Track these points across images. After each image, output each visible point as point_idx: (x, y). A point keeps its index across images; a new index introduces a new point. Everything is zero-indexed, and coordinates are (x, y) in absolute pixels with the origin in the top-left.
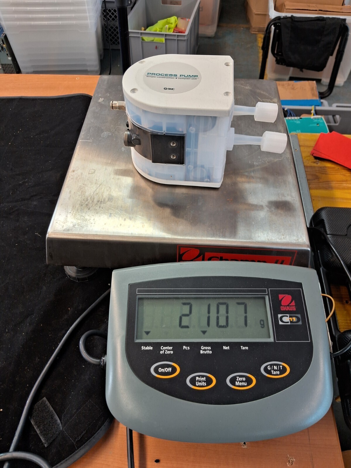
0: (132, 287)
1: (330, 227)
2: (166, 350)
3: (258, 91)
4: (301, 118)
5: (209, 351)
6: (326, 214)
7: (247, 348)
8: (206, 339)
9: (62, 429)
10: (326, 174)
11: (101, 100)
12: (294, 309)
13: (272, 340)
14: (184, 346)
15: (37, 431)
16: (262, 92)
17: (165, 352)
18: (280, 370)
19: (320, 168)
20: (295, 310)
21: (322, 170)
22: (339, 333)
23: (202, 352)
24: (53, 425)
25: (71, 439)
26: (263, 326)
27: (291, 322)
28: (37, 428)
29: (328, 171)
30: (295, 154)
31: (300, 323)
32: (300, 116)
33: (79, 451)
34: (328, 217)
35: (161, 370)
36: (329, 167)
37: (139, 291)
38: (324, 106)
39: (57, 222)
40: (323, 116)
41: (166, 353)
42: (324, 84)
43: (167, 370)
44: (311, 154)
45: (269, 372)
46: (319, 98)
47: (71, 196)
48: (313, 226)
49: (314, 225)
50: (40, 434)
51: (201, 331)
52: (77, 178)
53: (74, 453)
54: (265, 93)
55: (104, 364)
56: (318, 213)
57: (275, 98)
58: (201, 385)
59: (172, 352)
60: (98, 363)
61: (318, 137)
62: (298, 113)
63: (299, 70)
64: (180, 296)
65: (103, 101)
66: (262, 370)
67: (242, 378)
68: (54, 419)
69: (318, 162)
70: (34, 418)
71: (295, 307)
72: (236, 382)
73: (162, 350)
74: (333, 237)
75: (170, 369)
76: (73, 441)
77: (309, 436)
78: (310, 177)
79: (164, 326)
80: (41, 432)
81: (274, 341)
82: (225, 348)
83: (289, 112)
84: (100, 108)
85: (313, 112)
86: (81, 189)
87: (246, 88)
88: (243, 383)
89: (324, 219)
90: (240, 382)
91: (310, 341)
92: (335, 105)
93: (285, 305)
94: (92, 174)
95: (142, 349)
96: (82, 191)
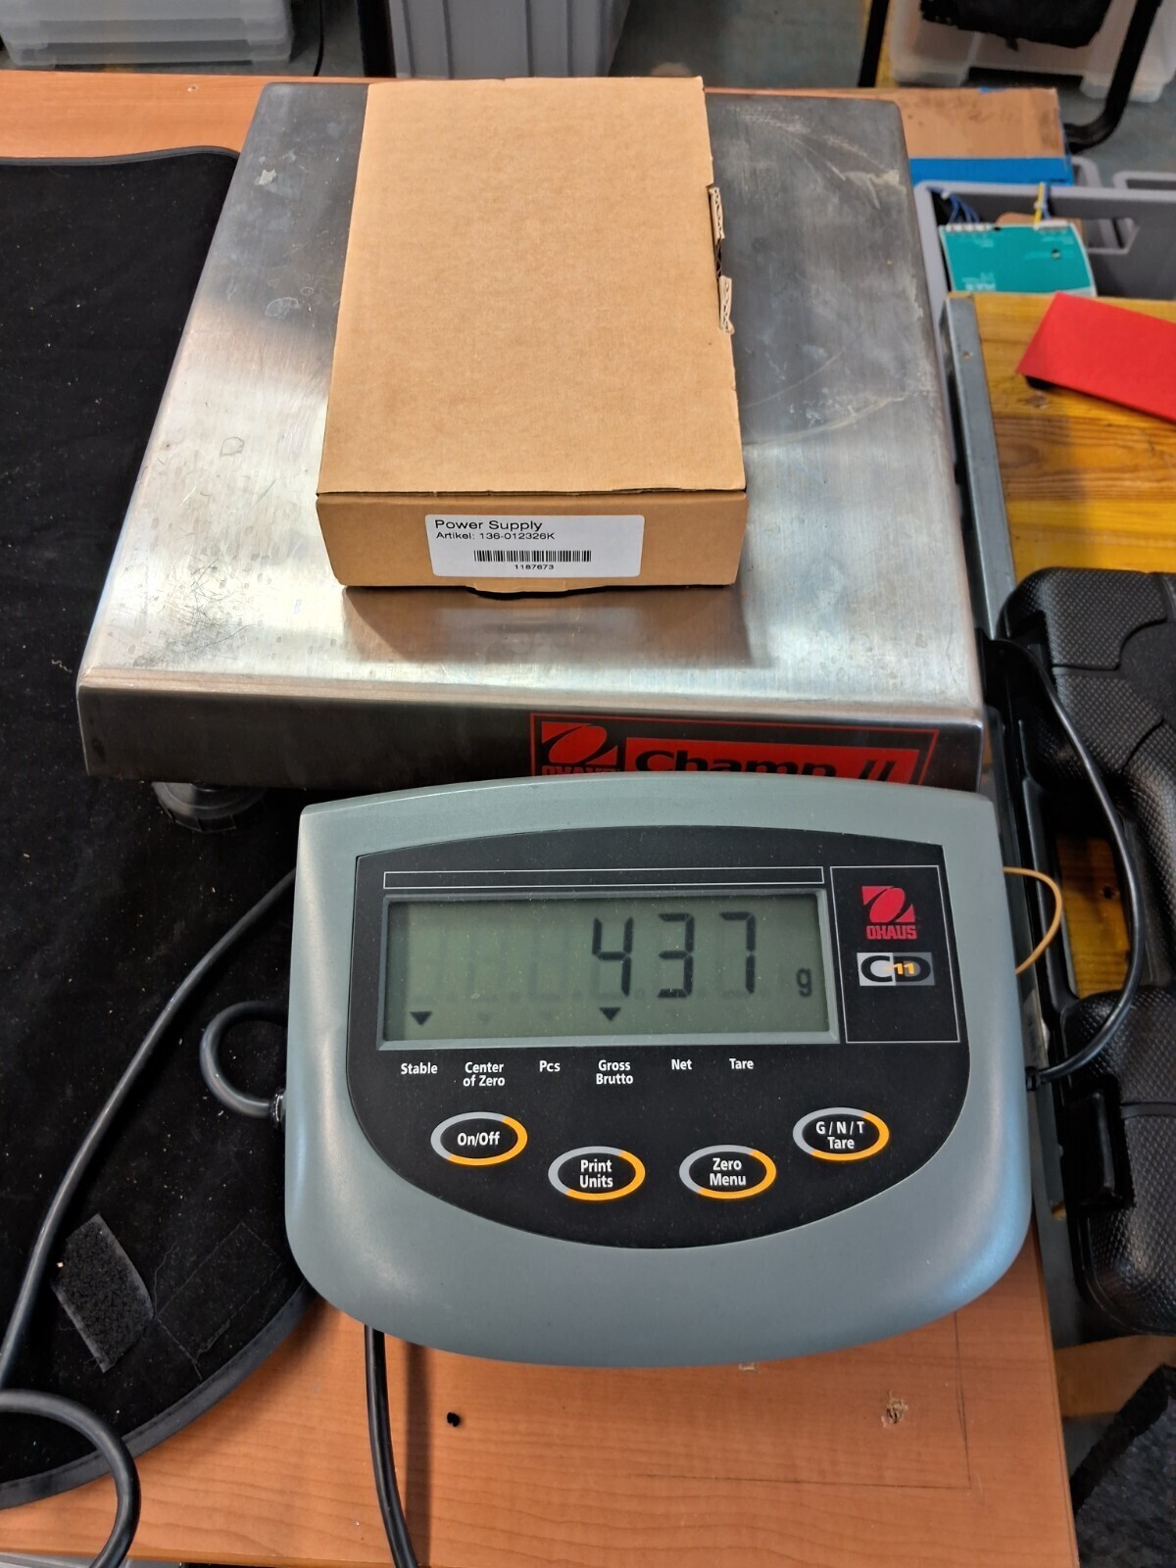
0: (369, 867)
1: (1063, 641)
2: (483, 1074)
3: (832, 140)
4: (997, 229)
5: (623, 1076)
6: (1053, 592)
7: (750, 1064)
8: (615, 1037)
9: (151, 1315)
10: (1066, 444)
11: (266, 178)
12: (910, 933)
13: (832, 1037)
14: (541, 1062)
15: (75, 1321)
16: (846, 146)
17: (478, 1080)
18: (856, 1136)
19: (1047, 423)
20: (915, 937)
21: (1057, 431)
22: (1070, 1003)
23: (600, 1079)
24: (125, 1304)
25: (181, 1347)
26: (805, 990)
27: (900, 978)
28: (74, 1314)
29: (1073, 433)
30: (962, 371)
31: (930, 981)
32: (993, 220)
33: (209, 1385)
34: (1058, 603)
35: (464, 1140)
36: (1078, 420)
37: (392, 881)
38: (1084, 184)
39: (111, 634)
40: (1079, 221)
41: (481, 1084)
42: (1094, 95)
43: (484, 1139)
44: (1019, 370)
45: (820, 1143)
46: (1067, 152)
47: (157, 538)
48: (1008, 634)
49: (1011, 629)
50: (84, 1331)
51: (601, 1009)
52: (178, 471)
53: (193, 1392)
54: (854, 149)
55: (282, 1116)
56: (1025, 588)
57: (893, 169)
58: (596, 1188)
59: (501, 1082)
60: (263, 1114)
61: (1046, 309)
62: (987, 209)
63: (1002, 41)
64: (530, 895)
65: (275, 180)
66: (798, 1135)
67: (731, 1163)
68: (128, 1284)
69: (1041, 402)
70: (66, 1281)
71: (914, 927)
72: (712, 1176)
73: (470, 1076)
74: (1070, 676)
75: (494, 1137)
76: (187, 1354)
77: (957, 1336)
78: (1010, 456)
79: (476, 995)
80: (87, 1326)
81: (838, 1042)
82: (676, 1065)
83: (956, 206)
84: (261, 210)
85: (1040, 205)
86: (193, 510)
87: (791, 129)
88: (735, 1177)
89: (1045, 611)
90: (724, 1173)
91: (959, 1041)
92: (1121, 177)
93: (878, 921)
94: (231, 454)
95: (403, 1073)
96: (197, 520)
